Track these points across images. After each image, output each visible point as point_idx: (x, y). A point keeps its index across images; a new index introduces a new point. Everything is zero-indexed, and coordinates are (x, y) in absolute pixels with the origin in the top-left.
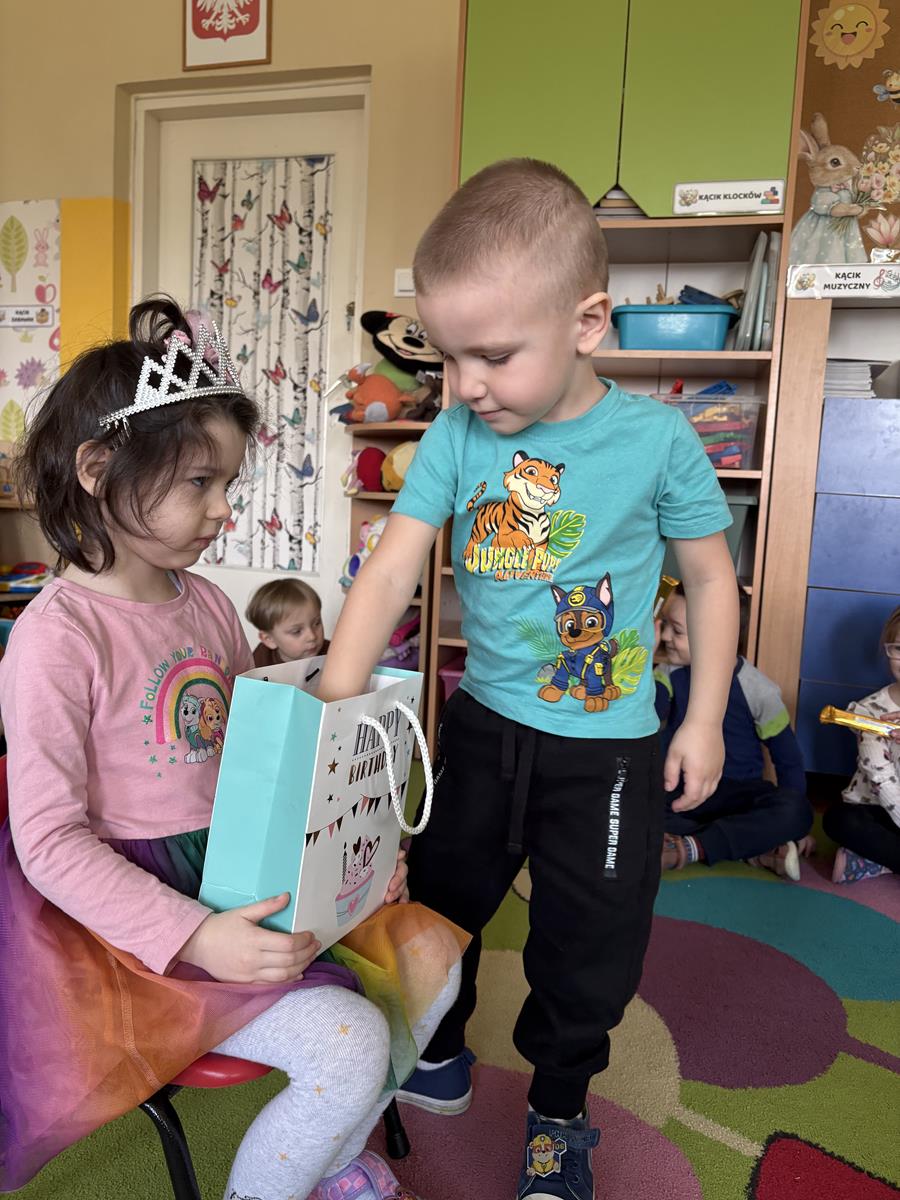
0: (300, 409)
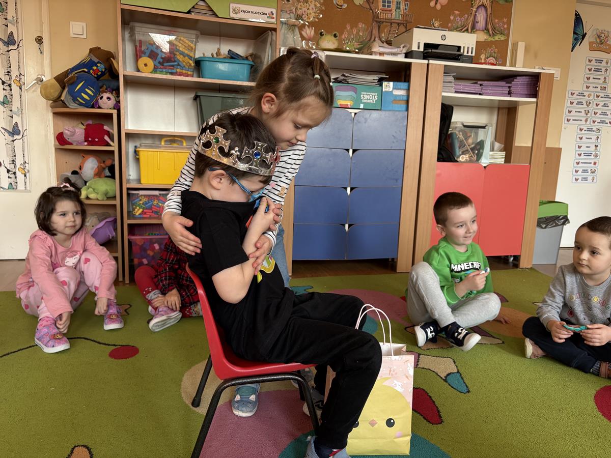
0: (8, 96)
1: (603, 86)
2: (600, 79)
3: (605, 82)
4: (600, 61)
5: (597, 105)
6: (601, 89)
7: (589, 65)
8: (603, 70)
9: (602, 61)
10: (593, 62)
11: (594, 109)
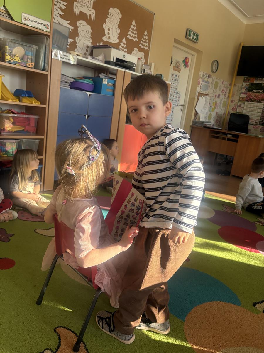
1: (176, 88)
2: (175, 84)
3: (177, 86)
4: (176, 76)
5: (174, 96)
6: (176, 89)
7: (173, 77)
8: (177, 80)
9: (177, 76)
10: (174, 76)
11: (173, 98)
